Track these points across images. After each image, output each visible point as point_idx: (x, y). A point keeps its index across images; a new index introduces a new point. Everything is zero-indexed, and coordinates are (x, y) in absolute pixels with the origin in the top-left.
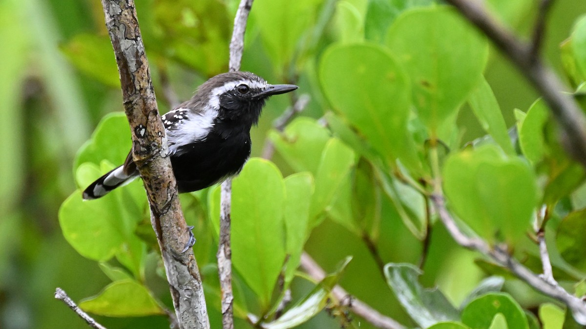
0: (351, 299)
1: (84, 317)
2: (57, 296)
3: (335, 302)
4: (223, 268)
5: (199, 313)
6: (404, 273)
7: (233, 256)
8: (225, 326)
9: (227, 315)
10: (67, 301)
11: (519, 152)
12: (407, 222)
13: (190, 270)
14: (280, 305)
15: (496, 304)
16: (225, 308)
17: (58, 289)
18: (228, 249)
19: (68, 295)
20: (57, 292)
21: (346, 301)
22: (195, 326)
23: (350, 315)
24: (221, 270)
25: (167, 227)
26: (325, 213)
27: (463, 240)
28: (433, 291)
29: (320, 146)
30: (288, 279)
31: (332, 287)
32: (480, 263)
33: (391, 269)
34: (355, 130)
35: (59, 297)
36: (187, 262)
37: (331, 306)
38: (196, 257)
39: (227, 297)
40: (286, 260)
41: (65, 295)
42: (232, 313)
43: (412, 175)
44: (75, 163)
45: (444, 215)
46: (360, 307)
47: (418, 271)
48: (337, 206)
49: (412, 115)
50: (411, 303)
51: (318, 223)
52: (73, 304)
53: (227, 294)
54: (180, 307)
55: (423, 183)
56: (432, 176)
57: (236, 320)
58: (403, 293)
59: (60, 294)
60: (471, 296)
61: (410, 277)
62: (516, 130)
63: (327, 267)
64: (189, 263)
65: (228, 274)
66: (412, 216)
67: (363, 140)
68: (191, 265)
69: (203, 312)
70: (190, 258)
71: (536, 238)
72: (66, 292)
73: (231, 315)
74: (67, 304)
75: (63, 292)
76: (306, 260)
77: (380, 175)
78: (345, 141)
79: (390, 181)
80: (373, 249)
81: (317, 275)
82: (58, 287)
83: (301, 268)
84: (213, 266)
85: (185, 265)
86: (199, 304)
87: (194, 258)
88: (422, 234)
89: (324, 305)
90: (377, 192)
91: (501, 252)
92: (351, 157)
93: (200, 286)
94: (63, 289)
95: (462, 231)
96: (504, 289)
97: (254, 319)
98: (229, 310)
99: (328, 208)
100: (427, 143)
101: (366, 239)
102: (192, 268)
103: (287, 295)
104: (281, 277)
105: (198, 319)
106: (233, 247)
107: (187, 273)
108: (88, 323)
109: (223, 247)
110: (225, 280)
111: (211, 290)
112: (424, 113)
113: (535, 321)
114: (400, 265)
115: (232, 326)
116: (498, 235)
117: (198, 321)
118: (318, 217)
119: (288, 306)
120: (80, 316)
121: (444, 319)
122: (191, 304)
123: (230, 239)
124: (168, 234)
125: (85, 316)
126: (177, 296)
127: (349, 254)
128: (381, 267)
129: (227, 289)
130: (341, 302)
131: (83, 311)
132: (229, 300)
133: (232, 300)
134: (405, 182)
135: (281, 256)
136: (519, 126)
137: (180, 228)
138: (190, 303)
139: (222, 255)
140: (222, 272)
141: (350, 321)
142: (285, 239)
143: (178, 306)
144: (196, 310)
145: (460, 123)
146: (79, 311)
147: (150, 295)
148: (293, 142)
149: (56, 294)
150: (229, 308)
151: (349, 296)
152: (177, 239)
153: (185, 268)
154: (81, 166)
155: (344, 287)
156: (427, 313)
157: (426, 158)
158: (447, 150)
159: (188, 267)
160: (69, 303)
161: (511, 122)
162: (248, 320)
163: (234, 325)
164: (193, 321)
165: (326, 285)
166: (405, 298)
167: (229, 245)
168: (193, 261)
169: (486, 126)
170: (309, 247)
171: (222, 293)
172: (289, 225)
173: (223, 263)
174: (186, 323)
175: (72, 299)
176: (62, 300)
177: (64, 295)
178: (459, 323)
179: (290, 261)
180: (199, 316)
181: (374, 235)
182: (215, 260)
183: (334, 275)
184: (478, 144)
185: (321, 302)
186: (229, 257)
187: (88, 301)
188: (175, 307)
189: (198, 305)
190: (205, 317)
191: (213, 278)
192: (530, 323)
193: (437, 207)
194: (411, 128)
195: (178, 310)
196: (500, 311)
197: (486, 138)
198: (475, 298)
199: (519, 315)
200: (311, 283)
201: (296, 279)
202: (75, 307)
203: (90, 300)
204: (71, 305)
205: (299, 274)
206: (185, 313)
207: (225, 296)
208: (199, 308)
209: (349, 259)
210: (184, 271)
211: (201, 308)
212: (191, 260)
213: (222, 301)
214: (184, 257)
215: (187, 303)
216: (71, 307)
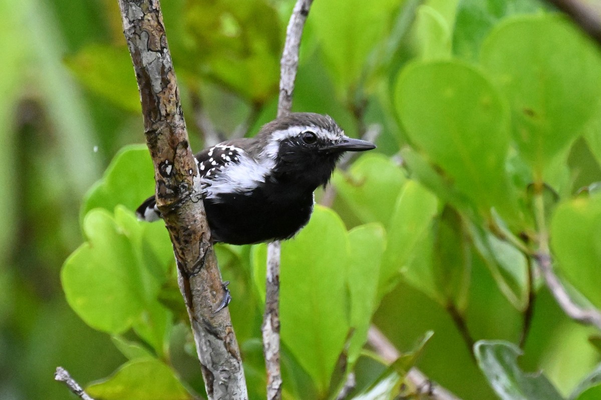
0: (431, 386)
2: (58, 378)
3: (411, 389)
4: (269, 344)
6: (499, 354)
7: (282, 329)
10: (71, 384)
12: (504, 287)
13: (227, 345)
14: (341, 393)
16: (271, 394)
17: (59, 368)
18: (276, 319)
19: (72, 377)
20: (58, 373)
21: (426, 388)
24: (266, 346)
25: (198, 291)
26: (399, 276)
27: (574, 311)
28: (535, 376)
29: (394, 191)
30: (352, 359)
31: (407, 370)
32: (595, 341)
33: (482, 348)
34: (439, 170)
35: (60, 379)
36: (223, 335)
37: (406, 394)
38: (235, 329)
39: (273, 381)
40: (350, 335)
41: (68, 376)
43: (511, 228)
44: (83, 207)
45: (552, 280)
46: (442, 396)
47: (517, 351)
48: (415, 266)
49: (512, 152)
50: (507, 391)
51: (391, 287)
52: (78, 388)
53: (274, 377)
54: (215, 393)
55: (524, 238)
56: (537, 228)
58: (497, 378)
59: (61, 374)
60: (584, 383)
61: (507, 358)
63: (401, 344)
64: (226, 337)
65: (276, 351)
66: (511, 280)
67: (449, 184)
68: (228, 340)
70: (227, 331)
72: (69, 372)
74: (69, 387)
75: (65, 373)
76: (374, 335)
77: (470, 229)
78: (427, 184)
79: (483, 235)
80: (460, 322)
81: (389, 354)
82: (59, 366)
83: (368, 346)
84: (256, 341)
85: (221, 339)
86: (239, 390)
87: (233, 330)
88: (523, 303)
89: (397, 392)
90: (467, 249)
92: (433, 205)
93: (239, 367)
94: (65, 368)
95: (574, 300)
99: (404, 270)
100: (531, 188)
101: (452, 309)
102: (229, 344)
103: (350, 379)
104: (343, 356)
106: (283, 318)
107: (223, 349)
109: (269, 317)
110: (272, 360)
111: (254, 372)
112: (526, 150)
114: (494, 343)
118: (390, 281)
119: (352, 393)
122: (229, 389)
123: (278, 307)
124: (200, 299)
126: (211, 379)
127: (429, 329)
128: (470, 344)
129: (274, 370)
130: (419, 389)
131: (91, 397)
132: (276, 385)
133: (281, 385)
134: (502, 237)
135: (345, 329)
137: (215, 293)
138: (227, 387)
139: (268, 327)
140: (268, 349)
142: (348, 308)
143: (211, 391)
144: (234, 398)
145: (572, 162)
146: (85, 397)
147: (176, 377)
148: (359, 185)
149: (56, 375)
150: (276, 395)
151: (430, 382)
152: (211, 307)
153: (220, 343)
154: (90, 211)
155: (423, 369)
157: (529, 207)
158: (556, 197)
159: (225, 343)
160: (73, 387)
165: (400, 367)
166: (501, 385)
167: (276, 315)
168: (231, 334)
170: (379, 319)
171: (267, 376)
172: (353, 291)
173: (269, 337)
175: (77, 381)
176: (64, 383)
177: (66, 376)
179: (355, 335)
181: (461, 304)
182: (259, 334)
183: (410, 354)
184: (595, 190)
185: (393, 389)
186: (277, 329)
187: (97, 385)
188: (207, 393)
189: (236, 390)
191: (256, 358)
193: (543, 269)
194: (509, 168)
195: (212, 397)
198: (589, 387)
200: (381, 365)
201: (362, 360)
202: (80, 391)
203: (99, 383)
204: (75, 389)
205: (366, 353)
207: (271, 379)
208: (238, 394)
209: (430, 334)
210: (220, 348)
211: (241, 394)
212: (229, 333)
213: (268, 386)
214: (220, 329)
215: (224, 387)
216: (75, 392)
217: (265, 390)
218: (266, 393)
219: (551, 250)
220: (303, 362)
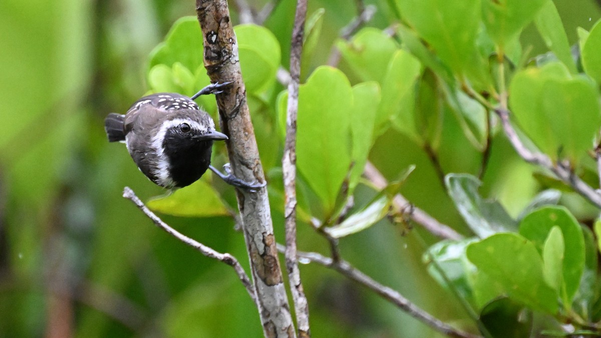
0: (412, 207)
1: (150, 216)
2: (125, 195)
3: (397, 209)
4: (288, 173)
5: (263, 217)
6: (464, 184)
7: (298, 162)
8: (287, 230)
9: (290, 219)
10: (135, 201)
11: (580, 70)
12: (468, 133)
13: (255, 174)
14: (343, 211)
15: (553, 217)
16: (288, 212)
17: (126, 188)
18: (293, 154)
19: (136, 195)
20: (125, 192)
21: (407, 210)
22: (258, 229)
23: (410, 223)
24: (285, 175)
25: (235, 131)
26: (389, 122)
27: (527, 154)
28: (490, 200)
29: (387, 57)
30: (352, 185)
31: (395, 194)
32: (538, 176)
33: (452, 180)
34: (425, 44)
35: (127, 196)
36: (253, 166)
37: (393, 213)
38: (262, 162)
39: (290, 202)
40: (351, 166)
41: (133, 194)
42: (295, 217)
43: (475, 88)
44: (145, 65)
45: (509, 129)
46: (420, 215)
47: (479, 183)
48: (401, 116)
49: (481, 30)
50: (470, 212)
51: (382, 131)
52: (140, 203)
53: (291, 199)
54: (245, 210)
55: (486, 95)
56: (498, 90)
57: (299, 224)
58: (463, 202)
59: (128, 193)
60: (528, 208)
61: (471, 188)
62: (578, 48)
63: (388, 175)
64: (254, 167)
65: (293, 179)
66: (474, 128)
67: (433, 54)
68: (256, 170)
69: (266, 216)
70: (256, 163)
71: (594, 154)
72: (134, 191)
73: (294, 219)
74: (134, 203)
75: (131, 191)
76: (369, 168)
77: (443, 86)
78: (415, 53)
79: (453, 92)
80: (434, 159)
81: (378, 182)
82: (126, 186)
83: (364, 176)
84: (277, 170)
85: (251, 169)
86: (263, 208)
87: (260, 162)
88: (482, 146)
89: (386, 212)
90: (440, 103)
91: (563, 167)
92: (416, 68)
93: (264, 191)
94: (131, 188)
95: (525, 146)
96: (560, 202)
97: (317, 223)
98: (293, 214)
99: (393, 118)
100: (493, 58)
101: (428, 148)
102: (257, 172)
103: (350, 201)
104: (346, 183)
105: (262, 222)
106: (299, 153)
107: (253, 177)
108: (155, 222)
109: (288, 152)
110: (289, 185)
111: (275, 193)
112: (492, 29)
113: (590, 235)
114: (461, 176)
115: (295, 230)
116: (561, 151)
117: (262, 224)
118: (383, 126)
119: (351, 211)
120: (147, 216)
121: (502, 230)
122: (256, 208)
123: (295, 145)
124: (235, 138)
125: (152, 215)
126: (242, 199)
127: (412, 163)
128: (442, 177)
129: (290, 193)
130: (403, 210)
131: (151, 210)
132: (292, 204)
133: (296, 205)
134: (472, 96)
135: (347, 163)
136: (582, 44)
137: (247, 133)
138: (254, 206)
139: (287, 161)
140: (287, 176)
141: (410, 228)
142: (350, 145)
143: (242, 209)
144: (260, 214)
145: (524, 41)
146: (146, 210)
147: (216, 195)
148: (360, 52)
150: (292, 213)
151: (411, 204)
152: (244, 144)
153: (250, 172)
154: (155, 66)
155: (406, 196)
156: (485, 223)
157: (491, 72)
158: (512, 67)
159: (254, 172)
160: (137, 203)
161: (573, 39)
162: (311, 225)
163: (297, 229)
164: (257, 224)
165: (388, 192)
166: (465, 209)
167: (294, 151)
168: (258, 166)
169: (549, 43)
170: (375, 155)
171: (286, 197)
172: (355, 133)
173: (288, 168)
174: (250, 226)
175: (140, 198)
176: (130, 199)
177: (131, 195)
178: (516, 234)
179: (355, 167)
180: (263, 219)
181: (435, 145)
182: (280, 164)
183: (396, 183)
184: (542, 61)
185: (383, 210)
186: (294, 162)
187: (155, 201)
188: (239, 209)
189: (261, 208)
190: (268, 221)
191: (277, 182)
192: (586, 236)
193: (502, 121)
194: (478, 43)
195: (243, 213)
196: (557, 223)
197: (549, 55)
198: (532, 211)
199: (575, 228)
200: (374, 190)
201: (360, 186)
202: (142, 206)
203: (158, 199)
205: (362, 181)
206: (250, 216)
207: (288, 200)
208: (263, 211)
209: (412, 168)
210: (250, 175)
211: (264, 212)
212: (257, 164)
213: (286, 206)
214: (251, 161)
215: (252, 206)
216: (139, 207)
217: (284, 207)
218: (284, 210)
219: (509, 107)
220: (314, 185)
